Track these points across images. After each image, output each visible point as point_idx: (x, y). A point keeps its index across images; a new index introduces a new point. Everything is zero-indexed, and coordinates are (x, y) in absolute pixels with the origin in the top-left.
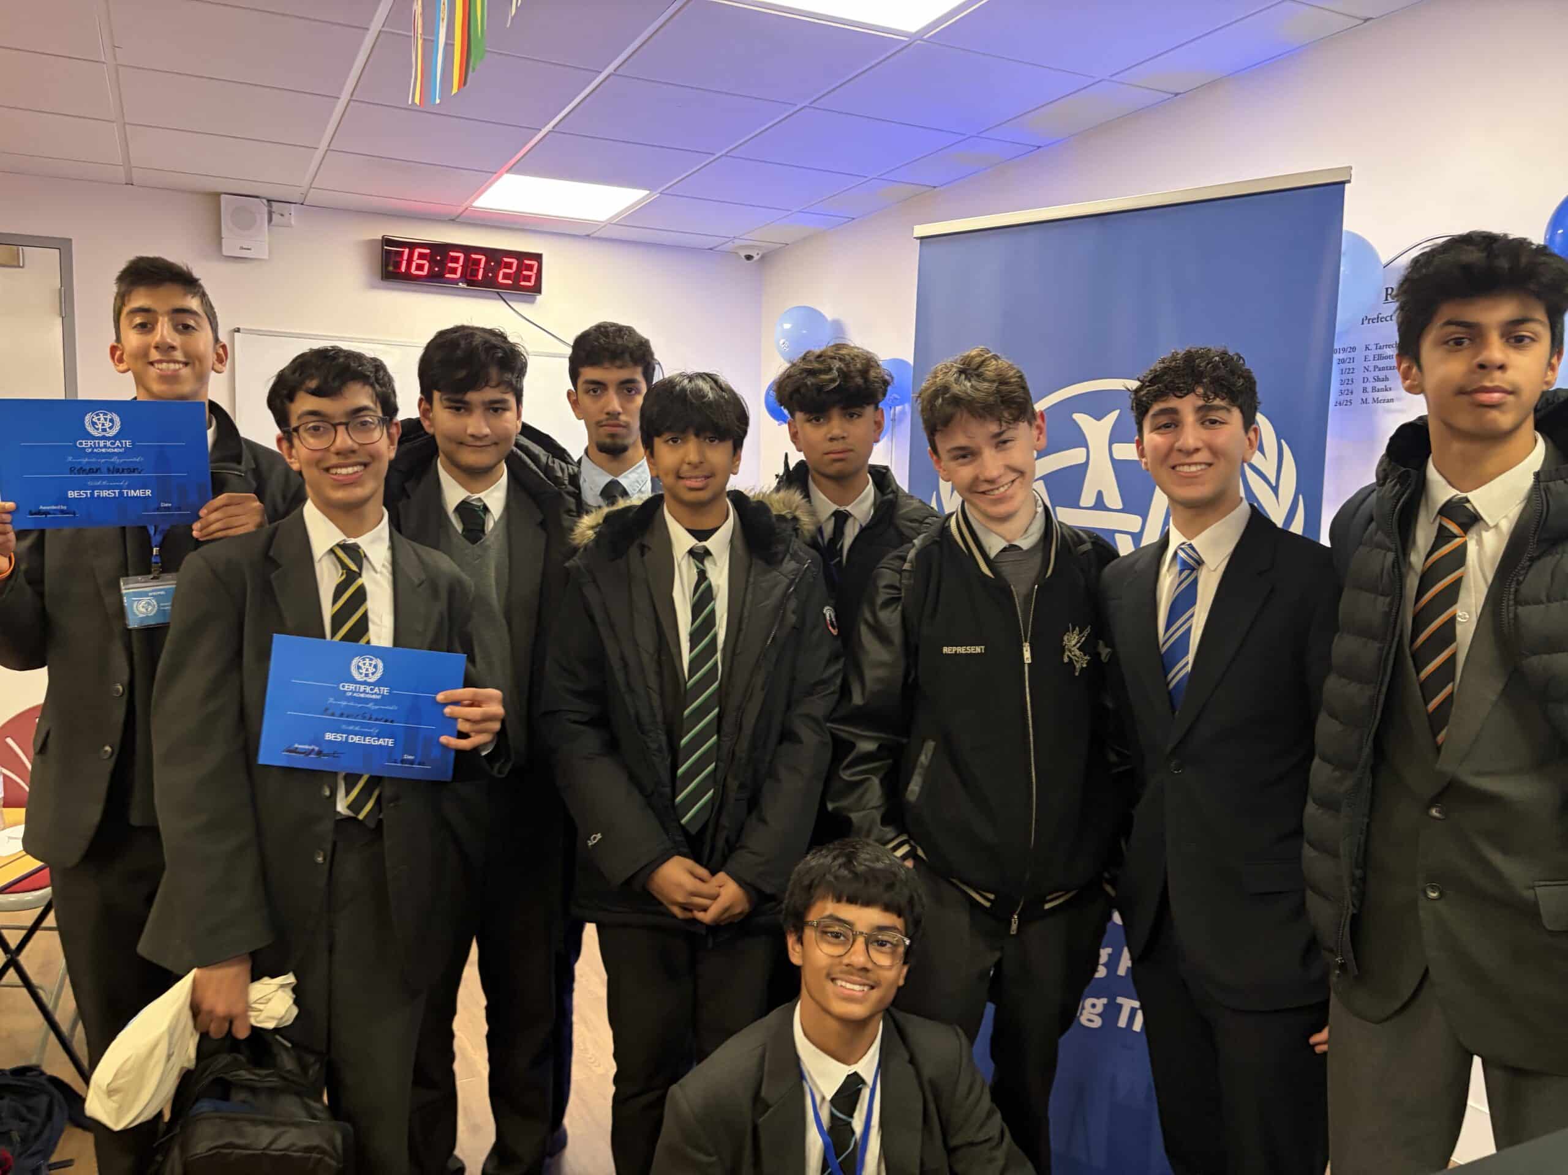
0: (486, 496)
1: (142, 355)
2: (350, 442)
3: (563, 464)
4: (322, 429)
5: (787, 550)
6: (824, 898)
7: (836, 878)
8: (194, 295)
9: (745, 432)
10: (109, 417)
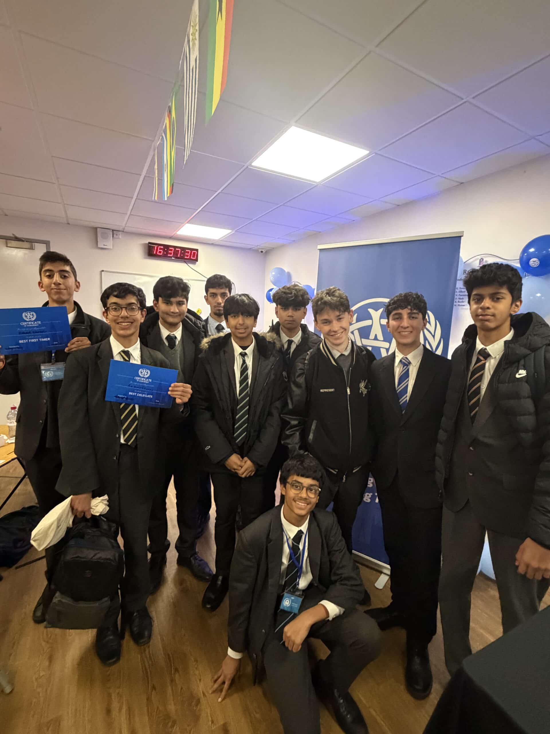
0: (176, 333)
1: (49, 286)
2: (126, 314)
3: (200, 322)
4: (117, 309)
5: (272, 354)
6: (293, 474)
7: (297, 468)
8: (68, 265)
9: (258, 314)
10: (31, 314)
